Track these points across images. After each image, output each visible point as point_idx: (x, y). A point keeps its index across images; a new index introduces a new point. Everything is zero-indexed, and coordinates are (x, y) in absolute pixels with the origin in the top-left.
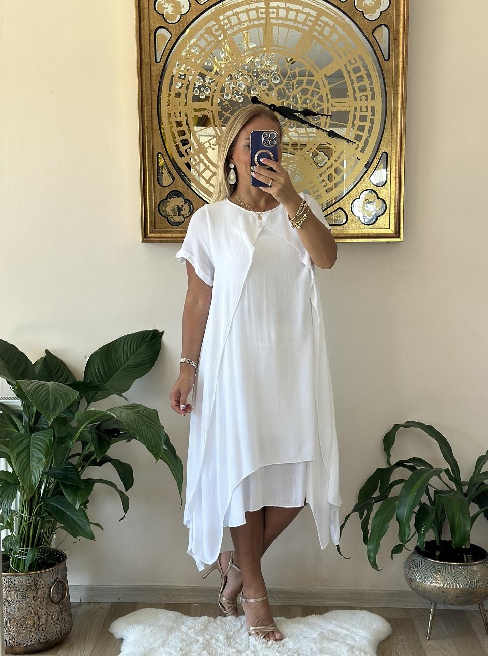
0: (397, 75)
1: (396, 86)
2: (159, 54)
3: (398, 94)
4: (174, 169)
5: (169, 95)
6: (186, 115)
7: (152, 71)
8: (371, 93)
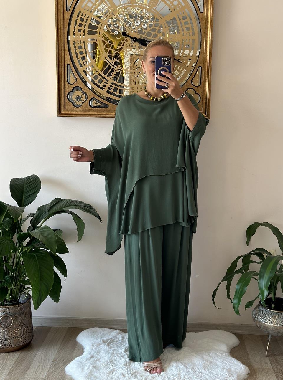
0: (207, 21)
1: (207, 28)
2: (69, 6)
3: (207, 32)
4: (76, 74)
5: (75, 31)
6: (84, 42)
7: (64, 16)
8: (192, 31)
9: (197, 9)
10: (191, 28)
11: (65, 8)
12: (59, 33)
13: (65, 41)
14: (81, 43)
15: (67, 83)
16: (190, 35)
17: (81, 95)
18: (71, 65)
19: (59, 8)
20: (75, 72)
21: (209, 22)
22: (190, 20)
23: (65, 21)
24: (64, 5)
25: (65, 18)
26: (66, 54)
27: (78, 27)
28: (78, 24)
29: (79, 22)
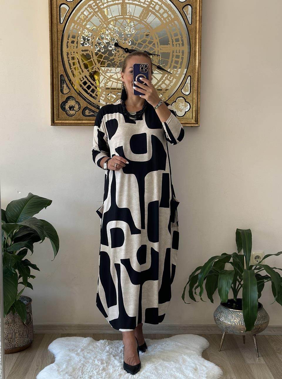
0: (196, 33)
1: (196, 39)
2: (62, 19)
4: (70, 84)
5: (68, 42)
6: (77, 53)
7: (58, 28)
8: (182, 42)
9: (186, 21)
11: (59, 21)
13: (58, 52)
14: (74, 54)
15: (60, 93)
16: (179, 46)
18: (65, 75)
19: (53, 20)
20: (68, 82)
21: (198, 33)
22: (179, 32)
23: (59, 33)
24: (58, 17)
26: (59, 65)
27: (71, 39)
28: (71, 36)
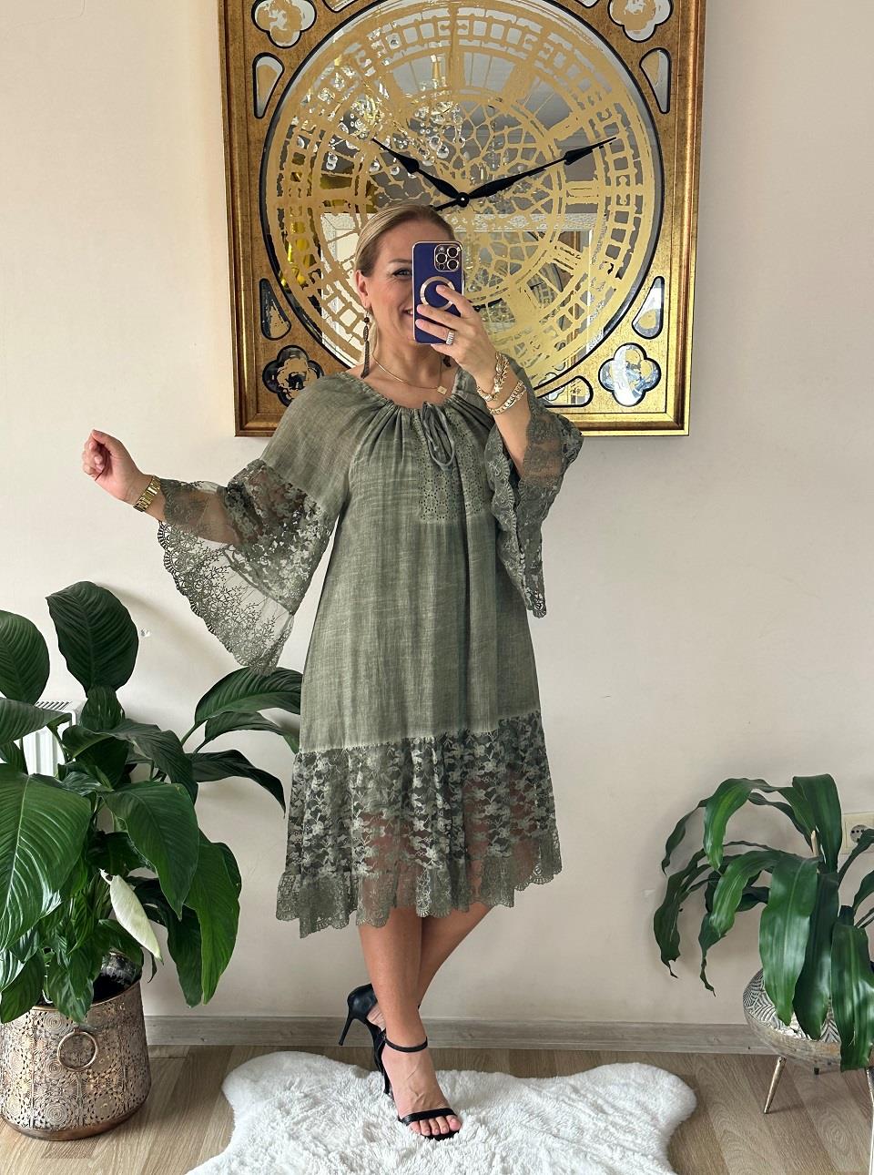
0: (682, 140)
1: (682, 158)
2: (262, 102)
3: (683, 173)
4: (290, 308)
5: (281, 176)
6: (310, 211)
7: (250, 133)
8: (636, 171)
9: (651, 102)
10: (631, 162)
11: (251, 109)
12: (238, 185)
13: (253, 210)
14: (301, 214)
15: (261, 337)
16: (628, 184)
17: (305, 373)
18: (273, 282)
19: (234, 109)
20: (283, 303)
21: (689, 142)
22: (628, 136)
23: (252, 147)
24: (248, 99)
25: (251, 138)
26: (256, 248)
27: (290, 167)
28: (290, 157)
29: (291, 149)
